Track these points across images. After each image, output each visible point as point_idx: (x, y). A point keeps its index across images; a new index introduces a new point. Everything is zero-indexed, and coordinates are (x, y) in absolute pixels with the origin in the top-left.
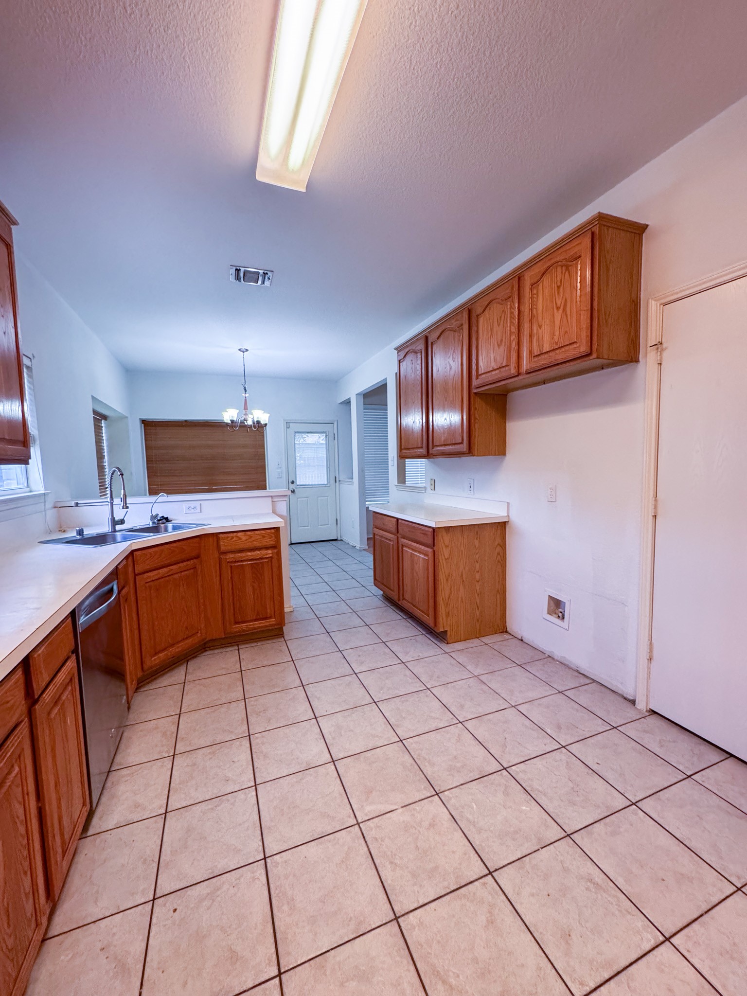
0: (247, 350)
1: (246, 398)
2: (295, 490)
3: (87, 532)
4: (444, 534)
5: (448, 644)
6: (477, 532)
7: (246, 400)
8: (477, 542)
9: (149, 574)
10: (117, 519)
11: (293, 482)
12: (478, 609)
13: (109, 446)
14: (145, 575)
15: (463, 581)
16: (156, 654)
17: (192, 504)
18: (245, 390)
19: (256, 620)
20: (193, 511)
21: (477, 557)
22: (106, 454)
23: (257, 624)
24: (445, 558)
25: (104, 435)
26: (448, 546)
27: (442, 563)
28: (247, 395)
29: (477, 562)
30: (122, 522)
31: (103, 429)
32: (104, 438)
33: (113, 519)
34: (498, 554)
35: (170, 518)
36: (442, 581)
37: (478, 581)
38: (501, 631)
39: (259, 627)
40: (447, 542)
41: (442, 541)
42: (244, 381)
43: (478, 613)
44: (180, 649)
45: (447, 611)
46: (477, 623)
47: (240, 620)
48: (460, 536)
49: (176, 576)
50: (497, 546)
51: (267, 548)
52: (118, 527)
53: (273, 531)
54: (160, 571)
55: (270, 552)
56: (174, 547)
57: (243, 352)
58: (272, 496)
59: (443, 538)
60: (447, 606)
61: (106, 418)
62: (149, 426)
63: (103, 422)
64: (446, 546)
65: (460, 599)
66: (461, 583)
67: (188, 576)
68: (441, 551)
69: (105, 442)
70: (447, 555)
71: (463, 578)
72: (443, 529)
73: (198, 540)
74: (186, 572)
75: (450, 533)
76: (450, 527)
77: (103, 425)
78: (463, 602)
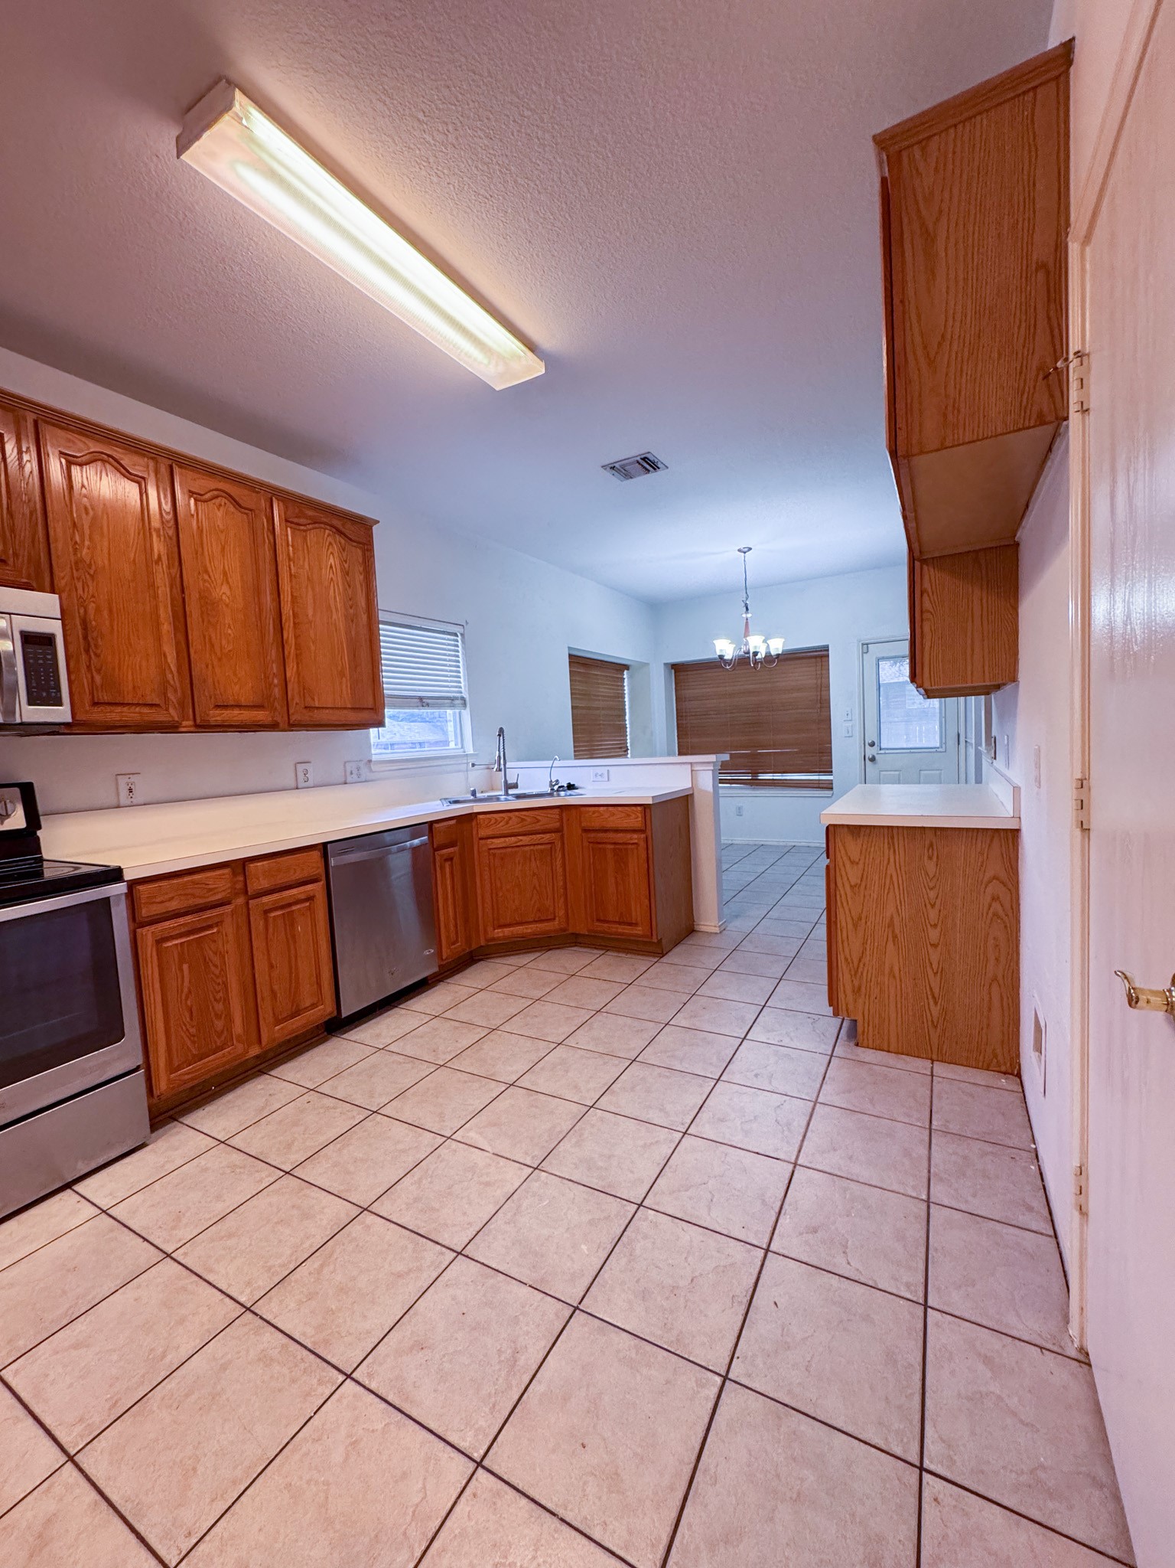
0: (750, 549)
1: (747, 619)
2: (877, 757)
3: (479, 795)
4: (849, 839)
5: (857, 1045)
6: (931, 845)
7: (747, 623)
8: (931, 867)
9: (494, 841)
10: (509, 782)
11: (872, 744)
12: (936, 1003)
13: (631, 700)
15: (895, 937)
16: (500, 927)
17: (599, 770)
18: (747, 609)
19: (620, 923)
20: (599, 778)
21: (932, 894)
22: (627, 711)
23: (621, 929)
24: (851, 886)
25: (626, 688)
26: (857, 863)
27: (842, 893)
28: (749, 615)
29: (933, 906)
30: (515, 786)
31: (626, 680)
32: (626, 692)
33: (506, 781)
34: (995, 898)
36: (844, 924)
37: (935, 946)
38: (1003, 1069)
39: (622, 934)
40: (855, 856)
41: (843, 852)
42: (745, 595)
43: (935, 1010)
44: (529, 931)
45: (856, 983)
46: (932, 1031)
47: (602, 919)
48: (886, 846)
49: (527, 848)
50: (990, 882)
51: (634, 831)
53: (639, 808)
54: (507, 839)
56: (525, 815)
57: (745, 553)
59: (844, 847)
60: (855, 975)
61: (627, 667)
62: (680, 671)
63: (625, 672)
64: (852, 862)
65: (887, 971)
66: (890, 939)
67: (542, 851)
68: (842, 869)
69: (626, 696)
70: (854, 880)
71: (893, 932)
72: (846, 829)
73: (557, 811)
74: (540, 847)
75: (861, 838)
76: (861, 827)
77: (625, 676)
78: (894, 977)
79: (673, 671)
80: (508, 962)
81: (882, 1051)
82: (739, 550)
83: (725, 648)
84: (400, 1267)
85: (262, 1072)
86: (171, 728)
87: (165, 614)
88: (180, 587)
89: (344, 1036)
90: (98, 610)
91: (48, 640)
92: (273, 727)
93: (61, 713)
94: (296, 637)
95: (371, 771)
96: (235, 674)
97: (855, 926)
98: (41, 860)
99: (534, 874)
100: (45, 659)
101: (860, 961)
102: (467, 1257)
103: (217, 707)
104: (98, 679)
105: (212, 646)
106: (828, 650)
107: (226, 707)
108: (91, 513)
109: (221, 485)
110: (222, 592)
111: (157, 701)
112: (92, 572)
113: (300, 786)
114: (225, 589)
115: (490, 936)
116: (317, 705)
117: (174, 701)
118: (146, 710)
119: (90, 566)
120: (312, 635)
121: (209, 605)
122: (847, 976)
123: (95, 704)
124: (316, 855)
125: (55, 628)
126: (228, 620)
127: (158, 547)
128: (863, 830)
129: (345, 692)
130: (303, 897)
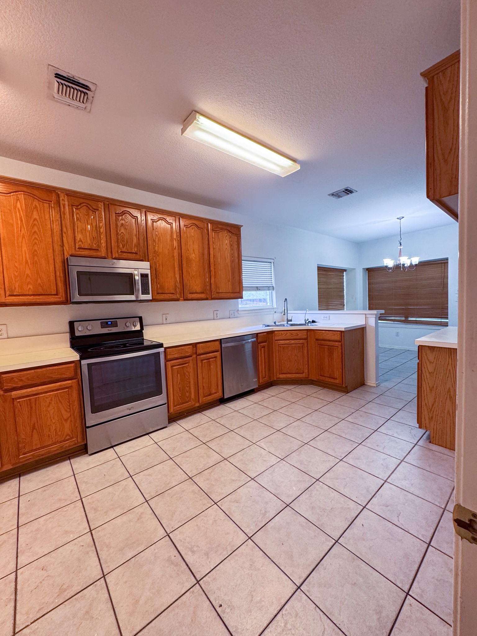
0: (403, 217)
1: (400, 249)
4: (428, 352)
5: (430, 442)
7: (400, 251)
9: (281, 341)
10: (289, 319)
13: (347, 285)
14: (279, 341)
16: (282, 374)
18: (401, 244)
19: (329, 378)
22: (345, 289)
23: (330, 380)
24: (429, 372)
25: (344, 279)
26: (433, 363)
27: (425, 375)
30: (291, 321)
31: (345, 276)
36: (425, 389)
39: (331, 382)
40: (432, 360)
41: (426, 357)
42: (400, 238)
44: (293, 376)
45: (431, 416)
47: (322, 375)
49: (293, 345)
52: (289, 323)
54: (285, 341)
57: (400, 219)
59: (427, 355)
60: (430, 412)
61: (345, 270)
62: (370, 271)
63: (345, 272)
64: (430, 362)
65: (446, 412)
66: (448, 398)
67: (299, 347)
68: (425, 364)
69: (345, 283)
70: (431, 370)
71: (450, 395)
72: (427, 347)
73: (306, 331)
74: (298, 345)
75: (435, 352)
76: (435, 347)
77: (344, 274)
78: (450, 415)
79: (367, 271)
80: (285, 387)
81: (443, 447)
82: (398, 218)
83: (389, 263)
84: (233, 478)
85: (199, 412)
86: (178, 300)
87: (176, 265)
88: (180, 255)
89: (225, 405)
90: (159, 265)
91: (146, 275)
92: (207, 299)
93: (149, 297)
94: (214, 269)
95: (238, 314)
96: (195, 282)
97: (431, 390)
98: (143, 339)
99: (296, 355)
100: (146, 281)
101: (433, 406)
102: (255, 481)
103: (190, 293)
104: (158, 286)
105: (189, 274)
106: (448, 260)
107: (193, 293)
108: (158, 236)
109: (194, 222)
110: (193, 256)
111: (173, 292)
112: (158, 254)
113: (215, 318)
114: (194, 255)
115: (278, 377)
116: (220, 292)
117: (178, 292)
118: (170, 295)
119: (157, 252)
120: (219, 268)
121: (189, 260)
122: (426, 413)
123: (158, 293)
124: (218, 343)
125: (148, 272)
126: (194, 265)
127: (175, 244)
128: (436, 349)
129: (230, 287)
130: (213, 356)
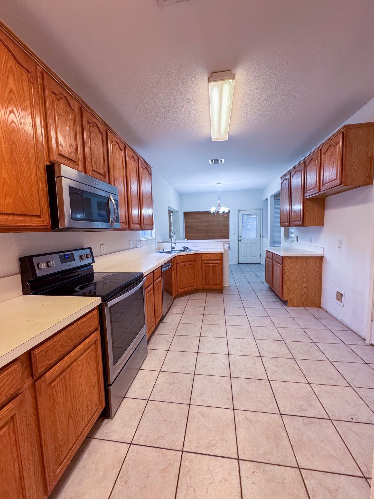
1: (219, 202)
2: (241, 240)
3: (165, 250)
4: (288, 259)
5: (288, 306)
6: (305, 260)
7: (219, 203)
8: (305, 265)
9: (180, 264)
10: (173, 247)
11: (240, 237)
12: (305, 294)
13: (173, 222)
14: (179, 264)
15: (297, 281)
16: (181, 289)
17: (195, 244)
18: (219, 199)
19: (213, 285)
20: (195, 246)
21: (305, 271)
22: (172, 225)
23: (213, 287)
24: (288, 270)
25: (172, 218)
26: (290, 265)
27: (286, 272)
28: (220, 201)
29: (305, 273)
30: (174, 248)
31: (172, 216)
32: (172, 219)
33: (172, 247)
34: (318, 271)
35: (188, 248)
36: (286, 279)
37: (305, 282)
38: (318, 306)
39: (214, 288)
40: (289, 264)
41: (286, 262)
42: (219, 196)
43: (305, 296)
44: (188, 290)
45: (288, 292)
46: (304, 300)
47: (208, 284)
48: (296, 261)
49: (188, 266)
50: (317, 267)
51: (218, 260)
52: (173, 250)
53: (220, 254)
54: (183, 263)
55: (219, 261)
56: (187, 256)
57: (219, 184)
58: (223, 242)
59: (287, 261)
60: (288, 290)
62: (186, 214)
63: (172, 214)
64: (288, 265)
65: (295, 288)
68: (286, 267)
70: (289, 269)
71: (297, 280)
72: (287, 257)
74: (191, 265)
75: (291, 259)
76: (291, 257)
78: (297, 290)
79: (184, 214)
81: (293, 306)
95: (141, 243)
97: (289, 279)
98: (93, 273)
99: (190, 273)
101: (289, 287)
102: (263, 357)
113: (130, 248)
115: (179, 291)
118: (124, 224)
122: (286, 291)
128: (291, 258)
130: (160, 281)
